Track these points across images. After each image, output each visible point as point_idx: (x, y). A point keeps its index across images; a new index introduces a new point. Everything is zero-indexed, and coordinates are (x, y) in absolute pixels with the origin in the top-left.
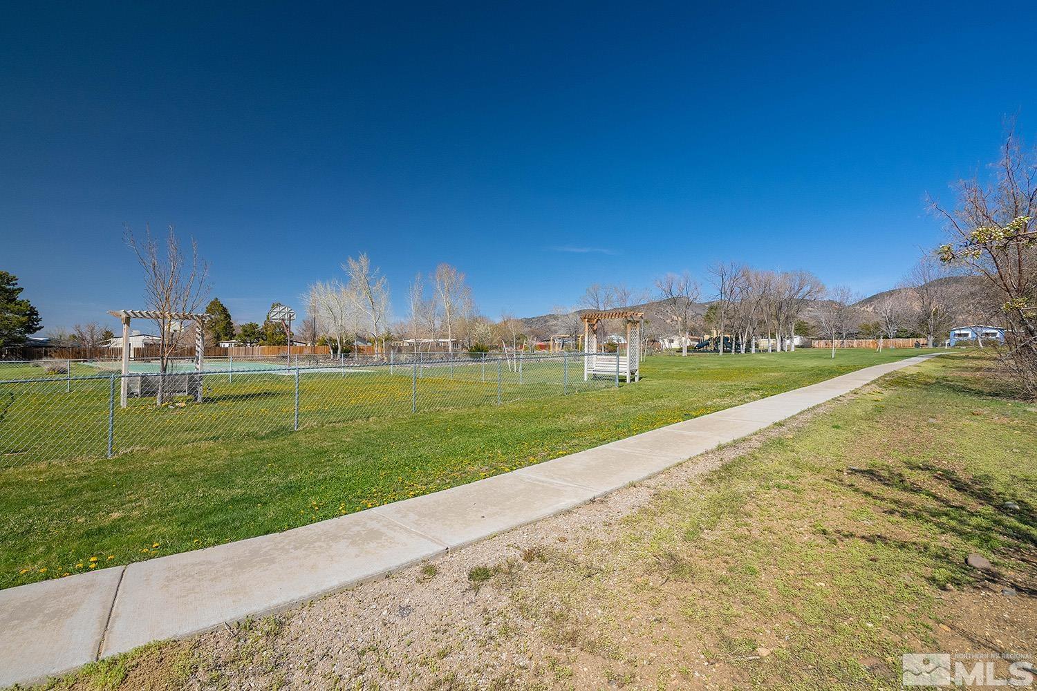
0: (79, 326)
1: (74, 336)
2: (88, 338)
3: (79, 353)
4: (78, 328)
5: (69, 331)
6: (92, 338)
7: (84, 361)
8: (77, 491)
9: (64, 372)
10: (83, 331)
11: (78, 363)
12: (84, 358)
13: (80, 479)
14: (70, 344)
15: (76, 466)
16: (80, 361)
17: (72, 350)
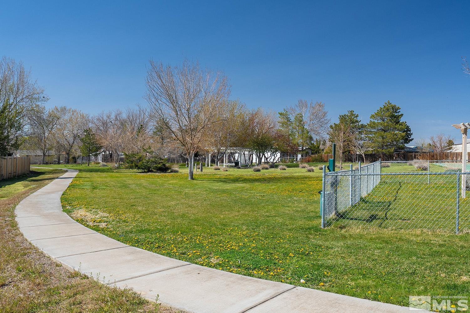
0: (433, 138)
1: (430, 145)
2: (438, 145)
3: (433, 156)
4: (432, 139)
5: (428, 141)
6: (441, 146)
7: (436, 162)
8: (439, 254)
9: (425, 169)
10: (435, 141)
11: (433, 163)
12: (436, 160)
13: (440, 246)
14: (427, 150)
15: (437, 236)
16: (434, 162)
17: (429, 154)
